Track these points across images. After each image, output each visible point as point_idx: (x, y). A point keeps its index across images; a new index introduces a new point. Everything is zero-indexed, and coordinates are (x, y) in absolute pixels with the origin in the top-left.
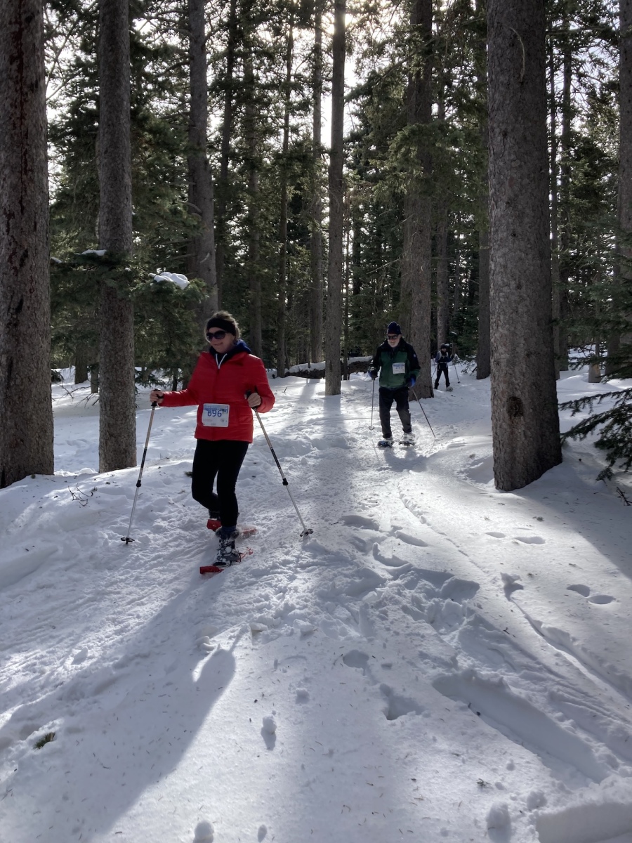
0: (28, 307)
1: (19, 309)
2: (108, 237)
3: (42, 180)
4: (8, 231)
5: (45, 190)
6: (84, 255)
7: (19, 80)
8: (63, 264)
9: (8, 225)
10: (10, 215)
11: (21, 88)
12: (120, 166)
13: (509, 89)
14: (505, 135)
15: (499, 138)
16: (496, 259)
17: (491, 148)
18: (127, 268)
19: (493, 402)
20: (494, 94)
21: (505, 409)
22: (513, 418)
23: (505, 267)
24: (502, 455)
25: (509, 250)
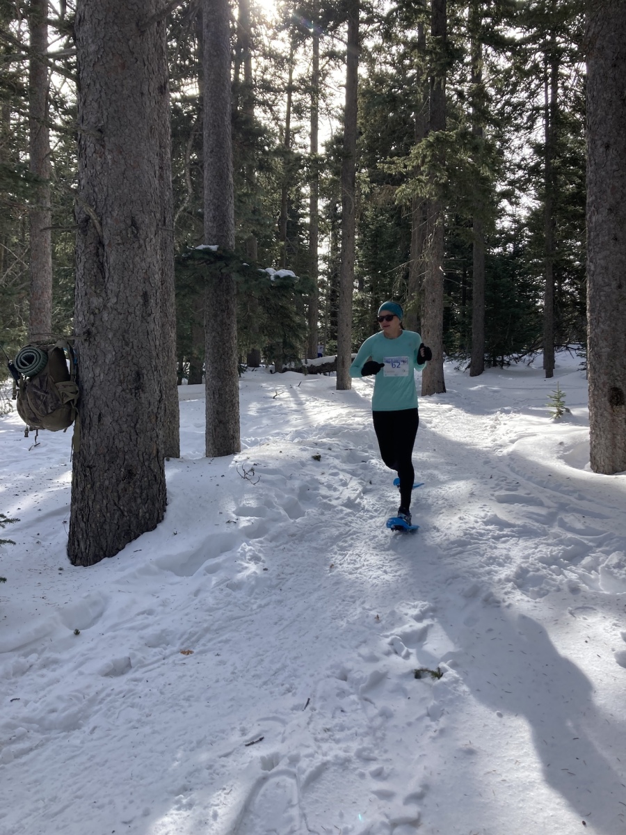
2: (214, 233)
6: (200, 250)
13: (611, 105)
14: (607, 147)
15: (601, 150)
16: (596, 261)
17: (592, 158)
18: (245, 264)
19: (593, 392)
20: (596, 110)
21: (606, 398)
22: (614, 407)
23: (606, 269)
24: (603, 441)
25: (611, 252)
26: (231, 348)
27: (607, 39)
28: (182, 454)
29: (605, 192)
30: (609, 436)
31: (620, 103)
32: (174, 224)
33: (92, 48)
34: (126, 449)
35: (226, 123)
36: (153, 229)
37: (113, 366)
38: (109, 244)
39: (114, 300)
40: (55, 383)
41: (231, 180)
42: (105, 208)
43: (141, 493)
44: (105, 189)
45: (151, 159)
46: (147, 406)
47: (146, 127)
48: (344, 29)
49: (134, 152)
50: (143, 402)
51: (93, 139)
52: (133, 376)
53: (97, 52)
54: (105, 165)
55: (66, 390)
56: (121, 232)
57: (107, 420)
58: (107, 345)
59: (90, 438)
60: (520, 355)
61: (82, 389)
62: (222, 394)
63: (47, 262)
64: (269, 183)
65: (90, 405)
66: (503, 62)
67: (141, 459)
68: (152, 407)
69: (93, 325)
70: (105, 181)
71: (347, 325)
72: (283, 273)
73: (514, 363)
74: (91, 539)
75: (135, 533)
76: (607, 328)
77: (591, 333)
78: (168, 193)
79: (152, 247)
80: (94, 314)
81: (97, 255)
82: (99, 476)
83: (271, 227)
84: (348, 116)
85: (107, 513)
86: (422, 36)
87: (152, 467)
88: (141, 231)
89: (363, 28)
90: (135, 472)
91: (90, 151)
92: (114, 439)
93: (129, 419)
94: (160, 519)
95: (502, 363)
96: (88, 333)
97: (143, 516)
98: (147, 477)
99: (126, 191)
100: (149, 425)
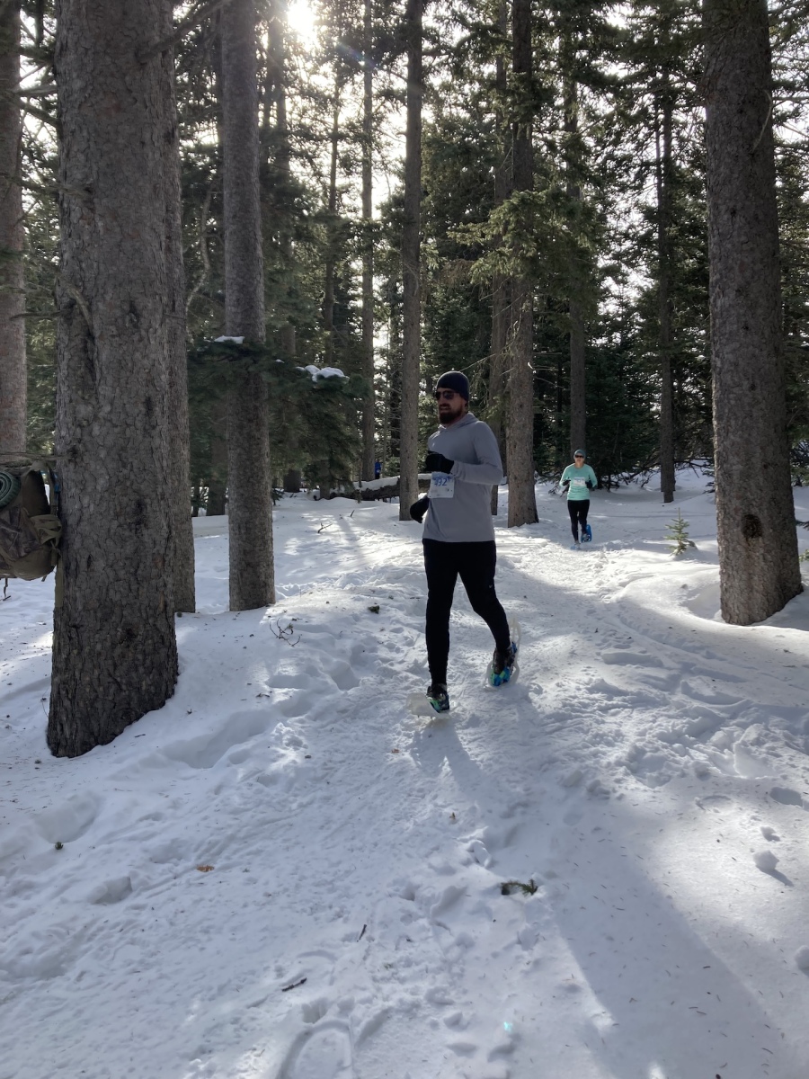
2: (238, 321)
6: (219, 343)
13: (737, 161)
14: (734, 213)
15: (726, 217)
16: (723, 355)
17: (715, 227)
18: (279, 361)
19: (722, 521)
20: (718, 167)
21: (739, 529)
22: (750, 539)
23: (736, 365)
24: (736, 583)
25: (741, 344)
26: (261, 469)
27: (731, 78)
28: (198, 607)
29: (732, 268)
30: (744, 577)
31: (748, 158)
32: (187, 309)
33: (78, 84)
34: (124, 603)
35: (253, 180)
36: (158, 316)
37: (106, 494)
38: (101, 336)
39: (107, 408)
40: (29, 517)
41: (260, 252)
42: (95, 289)
43: (144, 660)
44: (95, 265)
45: (154, 226)
46: (152, 546)
47: (148, 185)
48: (403, 61)
49: (132, 217)
50: (146, 540)
51: (79, 201)
52: (133, 507)
53: (83, 89)
54: (94, 235)
55: (45, 526)
56: (116, 320)
57: (99, 564)
58: (98, 467)
59: (76, 589)
60: (632, 474)
61: (65, 524)
62: (250, 529)
63: (20, 359)
64: (310, 255)
65: (77, 545)
66: (603, 105)
67: (144, 615)
68: (158, 547)
69: (79, 442)
70: (95, 254)
71: (412, 438)
72: (329, 371)
73: (624, 484)
74: (78, 721)
75: (136, 713)
76: (738, 440)
77: (719, 446)
78: (178, 270)
79: (158, 340)
80: (80, 426)
81: (85, 350)
82: (89, 638)
83: (312, 314)
84: (410, 171)
85: (99, 685)
86: (501, 73)
87: (158, 626)
88: (142, 320)
89: (427, 61)
90: (135, 633)
91: (75, 217)
92: (108, 590)
93: (128, 562)
94: (169, 694)
95: (609, 485)
96: (74, 452)
97: (147, 691)
98: (152, 638)
99: (122, 267)
100: (154, 570)
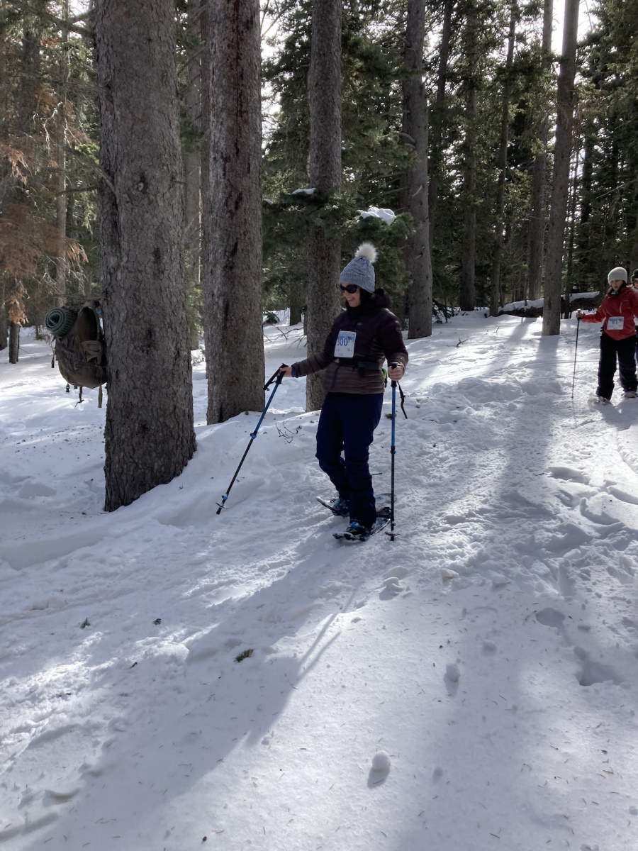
0: (243, 250)
1: (234, 252)
2: (317, 174)
3: (256, 119)
4: (224, 175)
5: (259, 131)
6: (294, 195)
7: (236, 19)
8: (275, 205)
9: (224, 169)
10: (226, 159)
11: (237, 27)
12: (331, 98)
18: (334, 206)
34: (140, 405)
36: (166, 183)
37: (125, 324)
38: (121, 203)
39: (125, 259)
40: (80, 342)
42: (116, 166)
43: (156, 448)
44: (116, 146)
45: (163, 109)
46: (161, 363)
47: (155, 75)
49: (142, 104)
50: (156, 359)
51: (104, 96)
52: (145, 334)
54: (115, 122)
55: (91, 348)
57: (123, 376)
58: (121, 304)
59: (110, 393)
65: (110, 362)
67: (155, 414)
68: (166, 364)
69: (109, 285)
70: (115, 138)
74: (112, 488)
75: (150, 484)
79: (166, 202)
80: (111, 274)
81: (112, 214)
82: (118, 429)
85: (124, 464)
87: (168, 423)
88: (151, 187)
90: (149, 428)
91: (103, 109)
92: (129, 395)
93: (142, 376)
96: (106, 292)
97: (159, 470)
98: (162, 432)
99: (134, 146)
100: (164, 381)
